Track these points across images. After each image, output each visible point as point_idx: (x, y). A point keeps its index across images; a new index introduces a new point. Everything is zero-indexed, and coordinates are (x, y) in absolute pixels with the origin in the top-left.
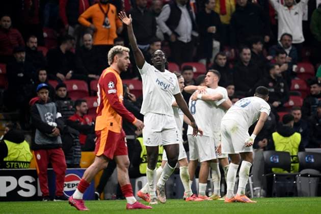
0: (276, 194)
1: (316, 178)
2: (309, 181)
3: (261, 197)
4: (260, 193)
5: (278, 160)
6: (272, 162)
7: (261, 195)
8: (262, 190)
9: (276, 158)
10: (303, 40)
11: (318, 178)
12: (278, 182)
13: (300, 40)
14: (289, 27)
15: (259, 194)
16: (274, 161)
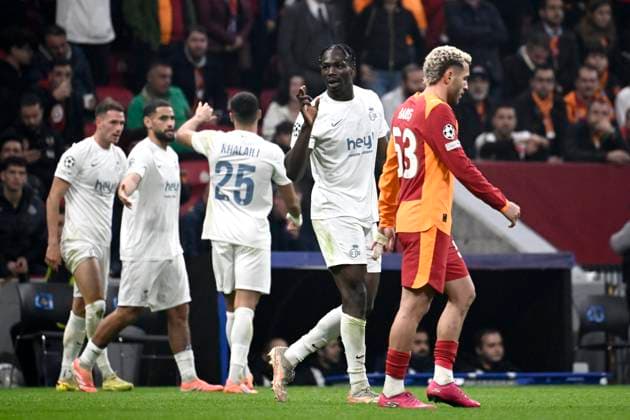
0: (46, 381)
1: (136, 346)
2: (121, 351)
3: (13, 386)
4: (11, 378)
5: (51, 304)
6: (37, 308)
7: (12, 382)
8: (16, 371)
9: (47, 299)
10: (111, 36)
11: (141, 346)
12: (51, 353)
13: (105, 37)
14: (82, 8)
15: (8, 379)
16: (43, 306)
